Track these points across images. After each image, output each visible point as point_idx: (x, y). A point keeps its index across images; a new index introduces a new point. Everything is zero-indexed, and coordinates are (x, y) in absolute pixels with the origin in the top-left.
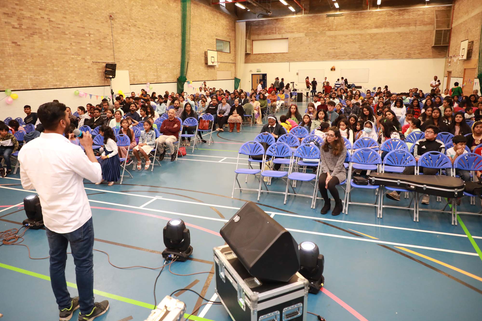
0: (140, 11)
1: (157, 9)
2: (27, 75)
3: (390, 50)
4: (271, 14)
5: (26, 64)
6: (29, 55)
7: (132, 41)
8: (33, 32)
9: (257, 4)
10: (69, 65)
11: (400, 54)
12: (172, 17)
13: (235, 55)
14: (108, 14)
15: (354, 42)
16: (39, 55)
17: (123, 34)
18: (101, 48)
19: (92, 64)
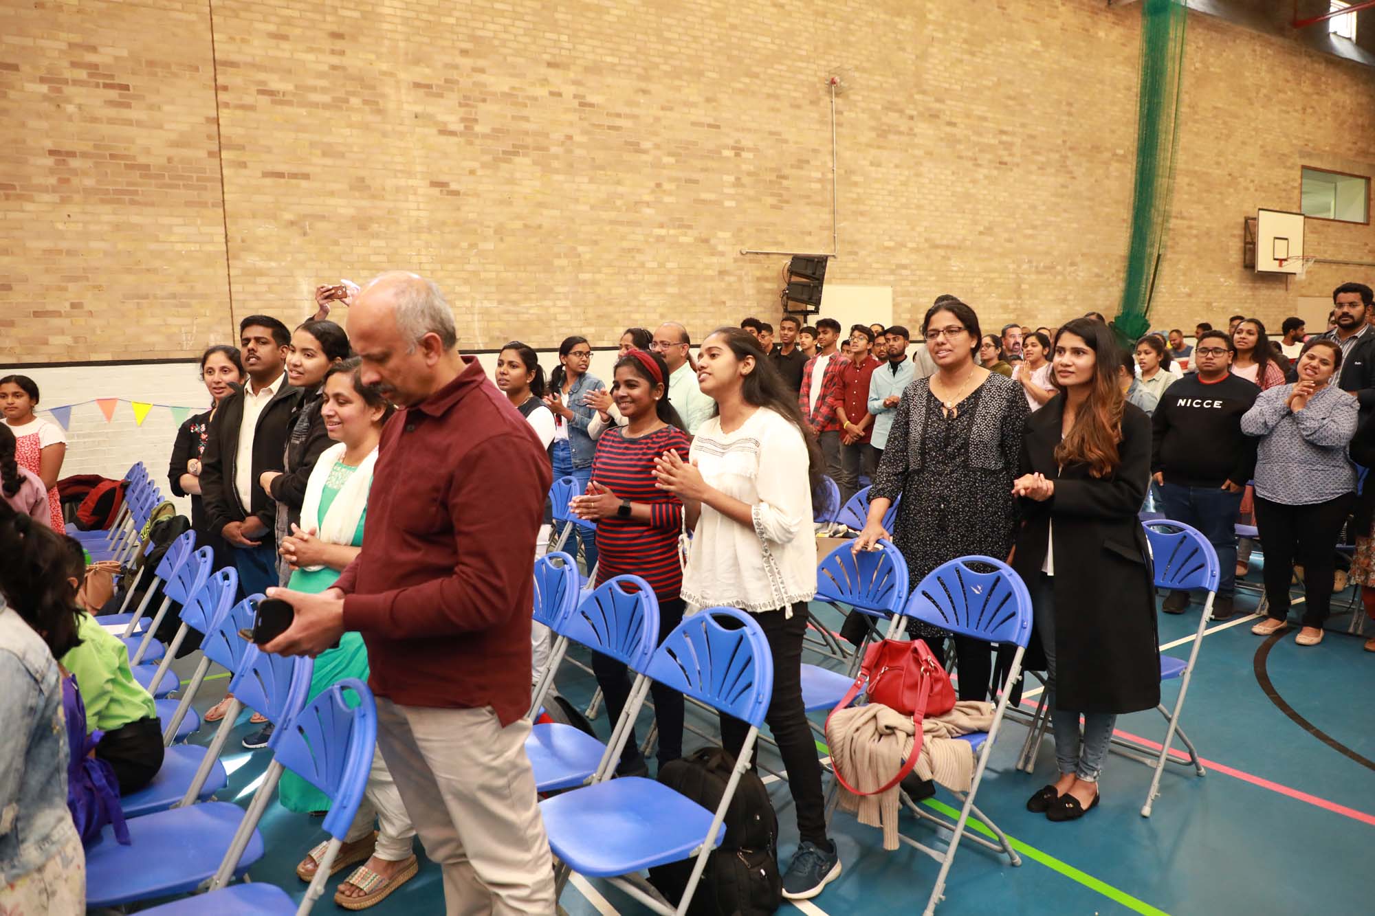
0: (961, 61)
2: (473, 300)
5: (473, 260)
6: (489, 227)
8: (514, 146)
10: (642, 265)
14: (823, 74)
16: (526, 226)
17: (879, 147)
18: (782, 202)
19: (736, 260)
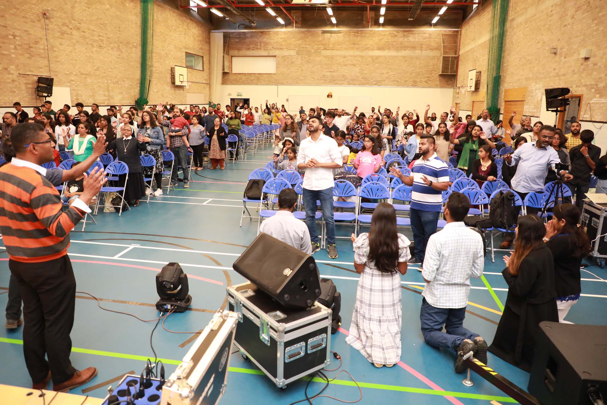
0: (85, 10)
1: (108, 9)
3: (394, 77)
4: (255, 25)
7: (75, 49)
9: (238, 13)
11: (406, 81)
12: (128, 21)
13: (210, 74)
14: (41, 11)
15: (354, 65)
17: (62, 38)
18: (31, 56)
19: (17, 77)
